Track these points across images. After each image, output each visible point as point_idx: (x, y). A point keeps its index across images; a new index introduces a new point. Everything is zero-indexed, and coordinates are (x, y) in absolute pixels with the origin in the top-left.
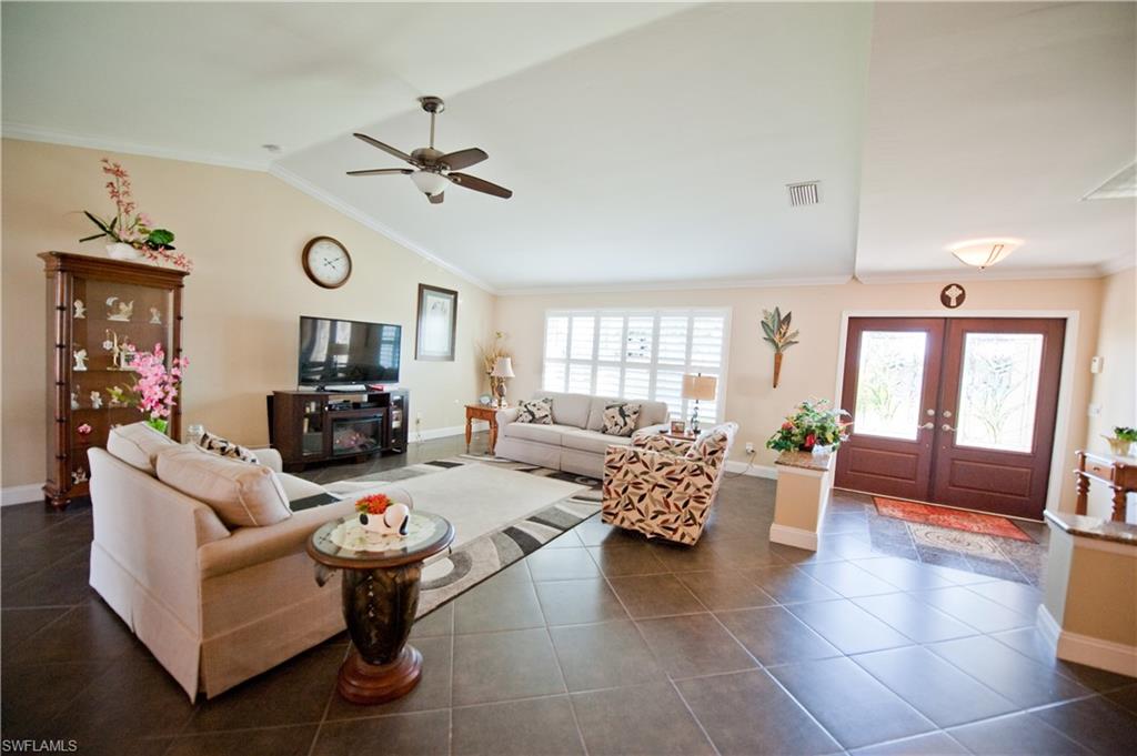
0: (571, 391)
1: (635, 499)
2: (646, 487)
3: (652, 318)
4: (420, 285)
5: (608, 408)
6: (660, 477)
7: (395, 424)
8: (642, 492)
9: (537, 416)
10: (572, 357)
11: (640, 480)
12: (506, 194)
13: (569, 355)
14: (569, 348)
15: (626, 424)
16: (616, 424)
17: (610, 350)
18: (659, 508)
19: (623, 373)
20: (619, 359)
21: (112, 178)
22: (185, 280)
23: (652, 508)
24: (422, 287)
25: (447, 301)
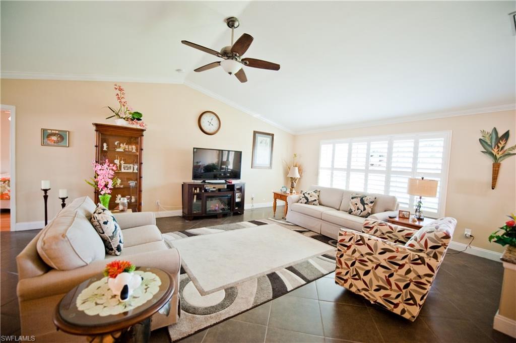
0: (335, 186)
1: (361, 273)
2: (370, 266)
3: (387, 142)
4: (254, 132)
5: (353, 198)
6: (383, 259)
7: (238, 200)
8: (367, 268)
9: (310, 200)
10: (335, 167)
11: (365, 259)
12: (276, 67)
13: (333, 165)
14: (333, 162)
15: (365, 209)
16: (358, 209)
17: (359, 162)
18: (381, 284)
19: (366, 177)
20: (364, 168)
21: (118, 92)
22: (144, 133)
23: (375, 283)
24: (255, 133)
25: (269, 139)
